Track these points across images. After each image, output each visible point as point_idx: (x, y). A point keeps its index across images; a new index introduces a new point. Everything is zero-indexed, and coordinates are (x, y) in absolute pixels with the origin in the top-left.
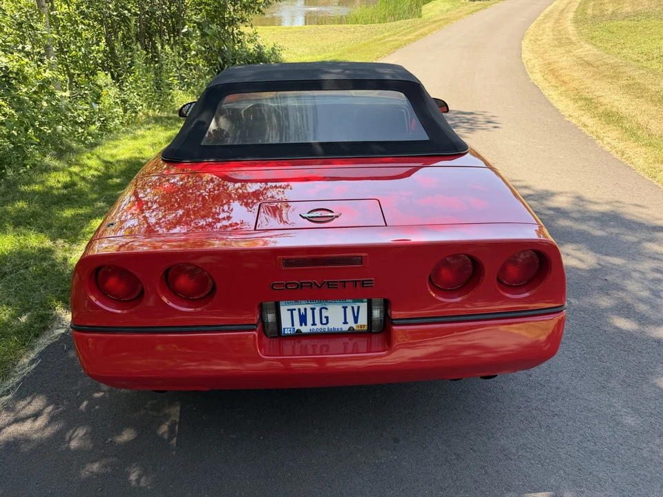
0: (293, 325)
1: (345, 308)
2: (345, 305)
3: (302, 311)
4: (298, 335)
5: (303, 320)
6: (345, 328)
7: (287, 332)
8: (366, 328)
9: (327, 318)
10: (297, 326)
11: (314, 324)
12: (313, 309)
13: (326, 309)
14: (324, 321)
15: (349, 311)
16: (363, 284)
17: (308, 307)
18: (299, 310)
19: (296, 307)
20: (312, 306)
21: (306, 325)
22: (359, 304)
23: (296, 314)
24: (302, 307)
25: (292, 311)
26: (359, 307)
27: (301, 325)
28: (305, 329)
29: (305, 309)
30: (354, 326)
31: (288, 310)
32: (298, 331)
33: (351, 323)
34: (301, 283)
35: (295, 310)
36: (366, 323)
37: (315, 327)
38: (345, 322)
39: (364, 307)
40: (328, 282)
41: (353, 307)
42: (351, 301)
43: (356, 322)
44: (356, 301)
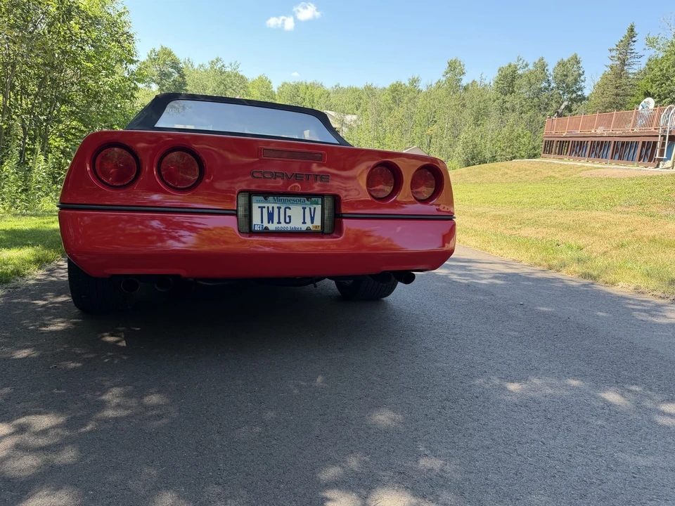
0: (262, 222)
1: (304, 209)
2: (304, 206)
3: (271, 209)
4: (266, 232)
5: (271, 218)
6: (304, 227)
7: (257, 228)
8: (320, 229)
9: (290, 217)
10: (265, 224)
11: (279, 223)
12: (279, 208)
13: (290, 209)
14: (288, 220)
15: (307, 211)
16: (322, 178)
17: (276, 206)
18: (268, 207)
19: (266, 205)
20: (278, 205)
21: (273, 223)
22: (315, 206)
23: (265, 211)
24: (271, 206)
25: (262, 208)
26: (315, 208)
27: (269, 223)
28: (272, 227)
29: (273, 208)
30: (311, 226)
31: (259, 207)
32: (266, 228)
33: (309, 224)
34: (276, 173)
35: (264, 207)
36: (320, 224)
37: (279, 225)
38: (304, 223)
39: (319, 208)
40: (296, 174)
41: (310, 208)
42: (309, 203)
43: (312, 222)
44: (313, 203)
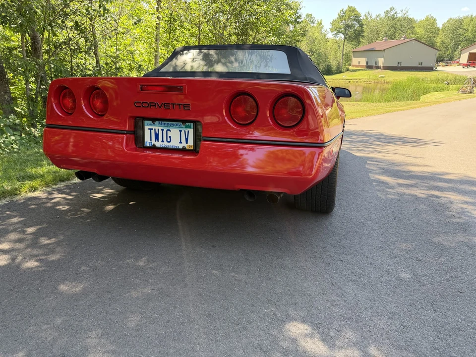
0: (151, 141)
1: (181, 131)
2: (181, 129)
3: (157, 131)
4: (153, 148)
5: (157, 137)
6: (181, 146)
7: (148, 145)
8: (192, 148)
9: (170, 137)
10: (153, 142)
11: (163, 141)
12: (163, 130)
13: (170, 131)
14: (169, 140)
15: (183, 133)
16: (184, 107)
17: (160, 128)
18: (155, 129)
20: (162, 128)
21: (158, 141)
22: (188, 129)
23: (153, 132)
24: (157, 128)
25: (151, 129)
26: (188, 131)
27: (156, 141)
28: (158, 144)
29: (158, 129)
30: (186, 146)
31: (149, 129)
32: (154, 145)
33: (184, 144)
34: (150, 103)
35: (152, 129)
36: (193, 145)
37: (163, 144)
38: (181, 142)
39: (191, 131)
40: (165, 104)
41: (185, 131)
42: (184, 126)
43: (187, 143)
44: (187, 127)
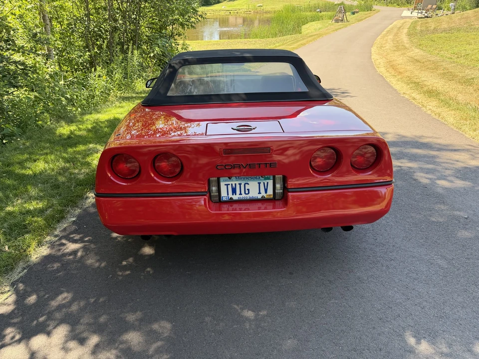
0: (228, 195)
1: (259, 183)
2: (259, 181)
3: (234, 185)
4: (231, 202)
5: (234, 191)
6: (260, 196)
7: (224, 199)
8: (272, 197)
9: (248, 190)
10: (230, 195)
11: (241, 194)
12: (240, 184)
13: (248, 184)
14: (247, 192)
15: (262, 185)
16: (271, 165)
17: (237, 183)
18: (232, 184)
19: (230, 183)
20: (240, 182)
21: (236, 194)
22: (267, 181)
23: (230, 187)
24: (234, 183)
25: (227, 185)
26: (268, 183)
27: (233, 195)
28: (235, 197)
29: (235, 184)
30: (265, 195)
31: (225, 185)
32: (231, 198)
33: (263, 193)
34: (234, 165)
35: (229, 184)
36: (272, 194)
37: (241, 196)
38: (260, 193)
39: (271, 182)
40: (250, 164)
41: (264, 183)
42: (263, 179)
43: (266, 192)
44: (266, 179)
